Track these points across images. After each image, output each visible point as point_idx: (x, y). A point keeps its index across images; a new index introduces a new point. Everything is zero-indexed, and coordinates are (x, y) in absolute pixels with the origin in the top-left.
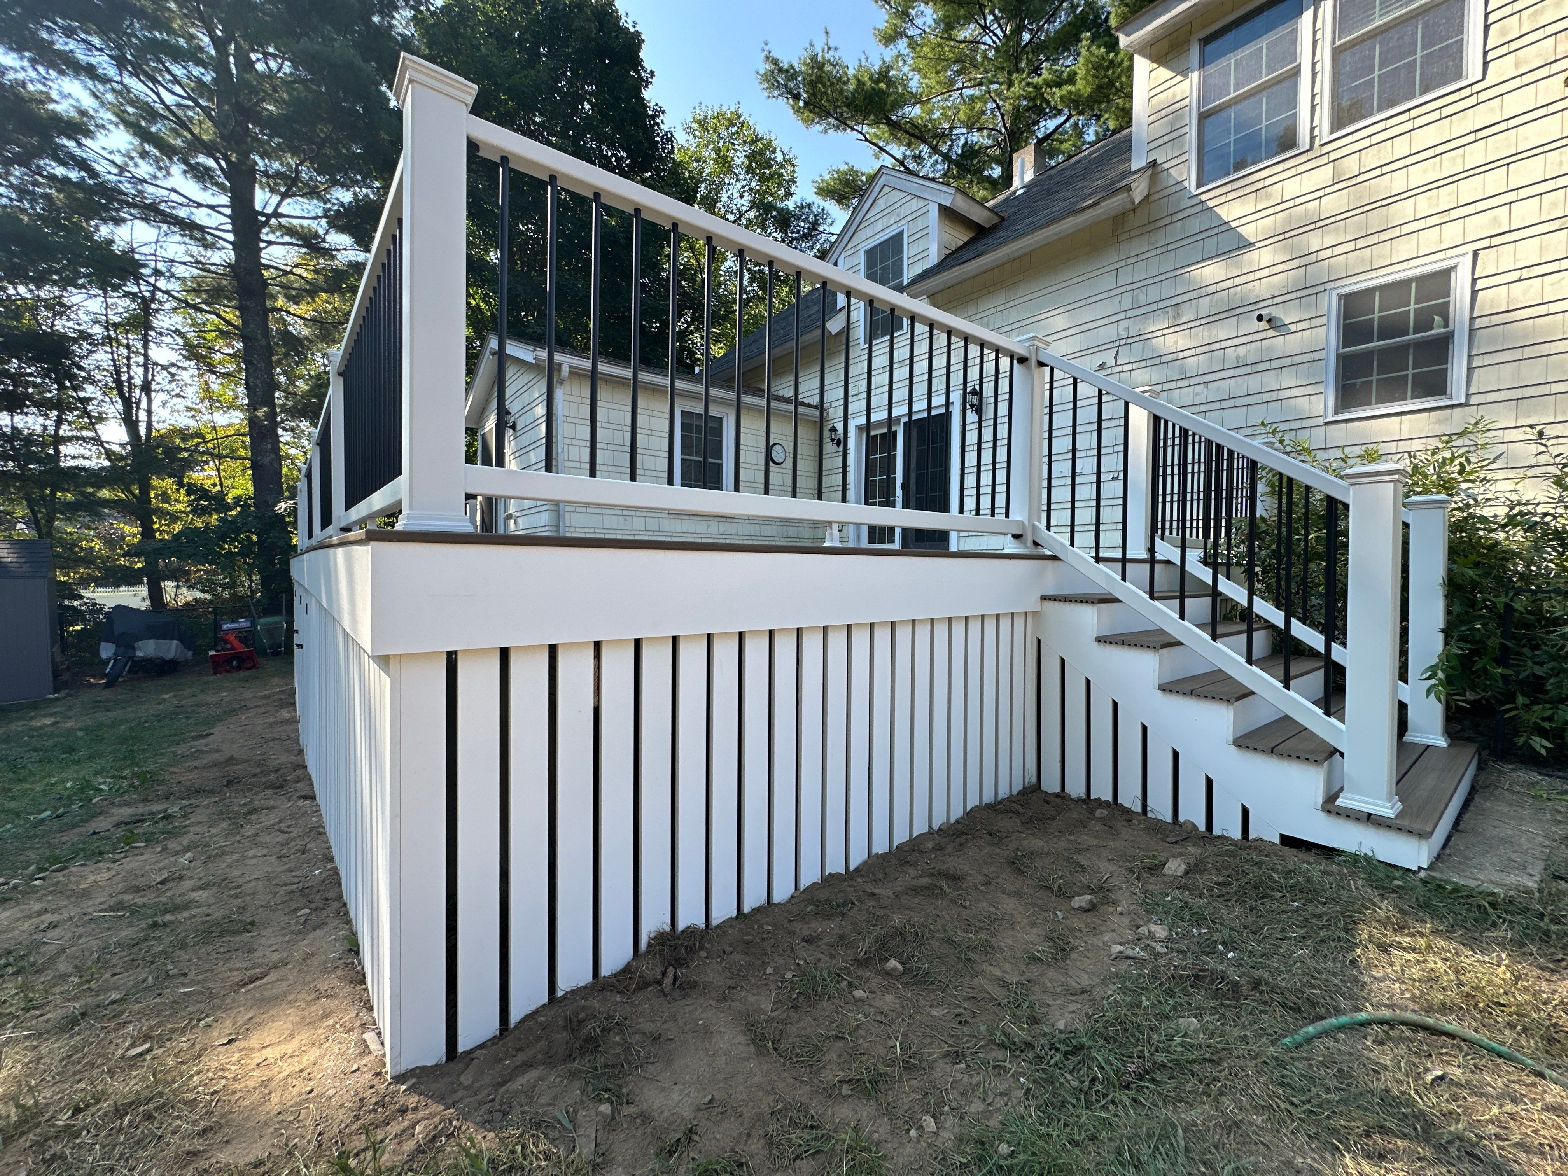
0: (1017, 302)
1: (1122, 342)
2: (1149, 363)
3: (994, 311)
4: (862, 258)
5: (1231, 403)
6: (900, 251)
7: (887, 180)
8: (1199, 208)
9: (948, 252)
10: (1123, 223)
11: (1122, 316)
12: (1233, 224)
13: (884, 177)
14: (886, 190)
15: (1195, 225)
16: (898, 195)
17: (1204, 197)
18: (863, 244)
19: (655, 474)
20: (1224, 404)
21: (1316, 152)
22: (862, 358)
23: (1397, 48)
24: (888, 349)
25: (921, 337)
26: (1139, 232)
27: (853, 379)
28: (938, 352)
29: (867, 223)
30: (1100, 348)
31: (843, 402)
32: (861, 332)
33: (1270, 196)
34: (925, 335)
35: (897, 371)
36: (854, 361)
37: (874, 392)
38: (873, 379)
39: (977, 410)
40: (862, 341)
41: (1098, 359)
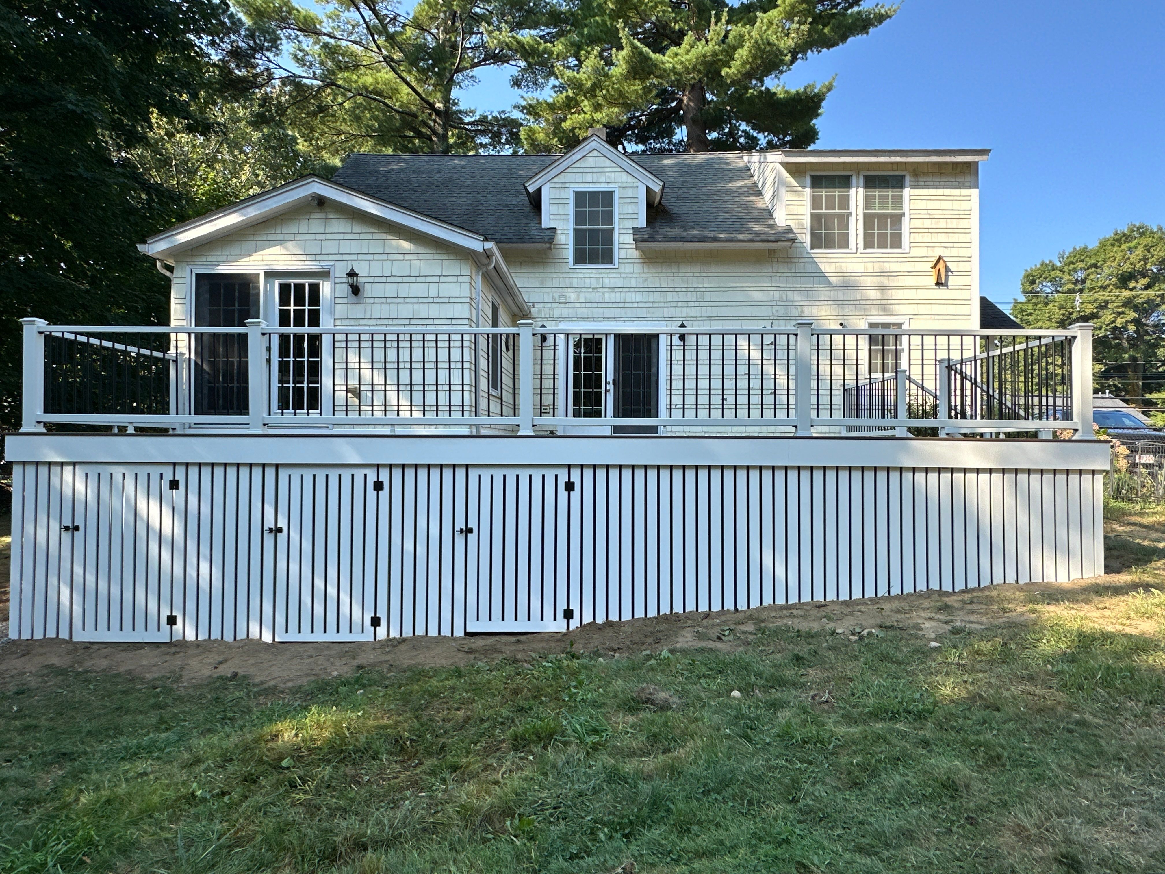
0: (709, 274)
1: (775, 318)
3: (692, 275)
4: (570, 195)
6: (610, 205)
7: (597, 147)
8: (811, 260)
10: (775, 253)
11: (775, 303)
12: (827, 274)
13: (594, 143)
14: (595, 153)
15: (809, 268)
16: (608, 163)
17: (813, 255)
18: (572, 186)
21: (858, 255)
22: (571, 275)
23: (883, 225)
24: (598, 275)
25: (631, 275)
26: (782, 260)
27: (560, 290)
28: (647, 290)
29: (576, 170)
30: (762, 318)
31: (549, 305)
32: (569, 253)
33: (841, 267)
34: (634, 275)
35: (607, 295)
36: (560, 275)
37: (583, 305)
38: (582, 295)
39: (682, 337)
40: (571, 261)
41: (761, 324)
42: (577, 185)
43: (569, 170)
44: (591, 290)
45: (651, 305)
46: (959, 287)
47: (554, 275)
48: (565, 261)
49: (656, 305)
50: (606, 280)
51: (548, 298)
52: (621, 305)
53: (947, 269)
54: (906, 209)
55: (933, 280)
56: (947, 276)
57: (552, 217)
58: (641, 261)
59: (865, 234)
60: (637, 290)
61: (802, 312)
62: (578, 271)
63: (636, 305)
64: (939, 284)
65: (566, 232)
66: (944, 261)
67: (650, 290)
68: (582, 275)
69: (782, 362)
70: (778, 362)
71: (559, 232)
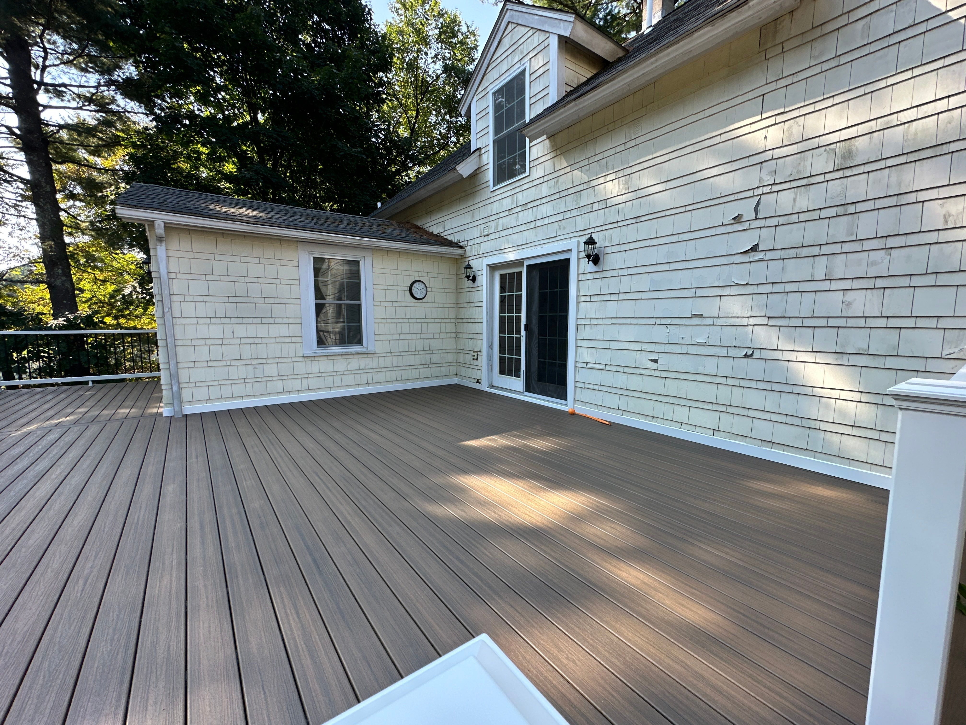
0: (637, 141)
1: (767, 189)
2: (803, 217)
3: (613, 151)
4: (490, 101)
5: (930, 280)
6: (522, 91)
7: (511, 16)
9: (569, 89)
10: (775, 32)
11: (767, 155)
13: (508, 13)
14: (510, 27)
16: (521, 30)
18: (492, 86)
19: (286, 321)
20: (916, 281)
22: (492, 200)
24: (513, 192)
25: (541, 180)
26: (798, 42)
27: (485, 220)
28: (557, 196)
29: (494, 65)
31: (477, 241)
32: (489, 175)
34: (546, 179)
35: (521, 214)
36: (484, 203)
37: (501, 234)
38: (500, 221)
39: (595, 259)
40: (491, 183)
41: (733, 210)
42: (496, 83)
43: (489, 68)
44: (507, 213)
45: (561, 217)
47: (480, 205)
48: (487, 185)
49: (568, 215)
50: (520, 195)
51: (476, 233)
52: (532, 225)
57: (479, 136)
58: (552, 155)
60: (548, 199)
62: (497, 192)
63: (546, 221)
65: (488, 148)
67: (563, 194)
68: (499, 197)
69: (777, 288)
70: (768, 288)
71: (483, 151)
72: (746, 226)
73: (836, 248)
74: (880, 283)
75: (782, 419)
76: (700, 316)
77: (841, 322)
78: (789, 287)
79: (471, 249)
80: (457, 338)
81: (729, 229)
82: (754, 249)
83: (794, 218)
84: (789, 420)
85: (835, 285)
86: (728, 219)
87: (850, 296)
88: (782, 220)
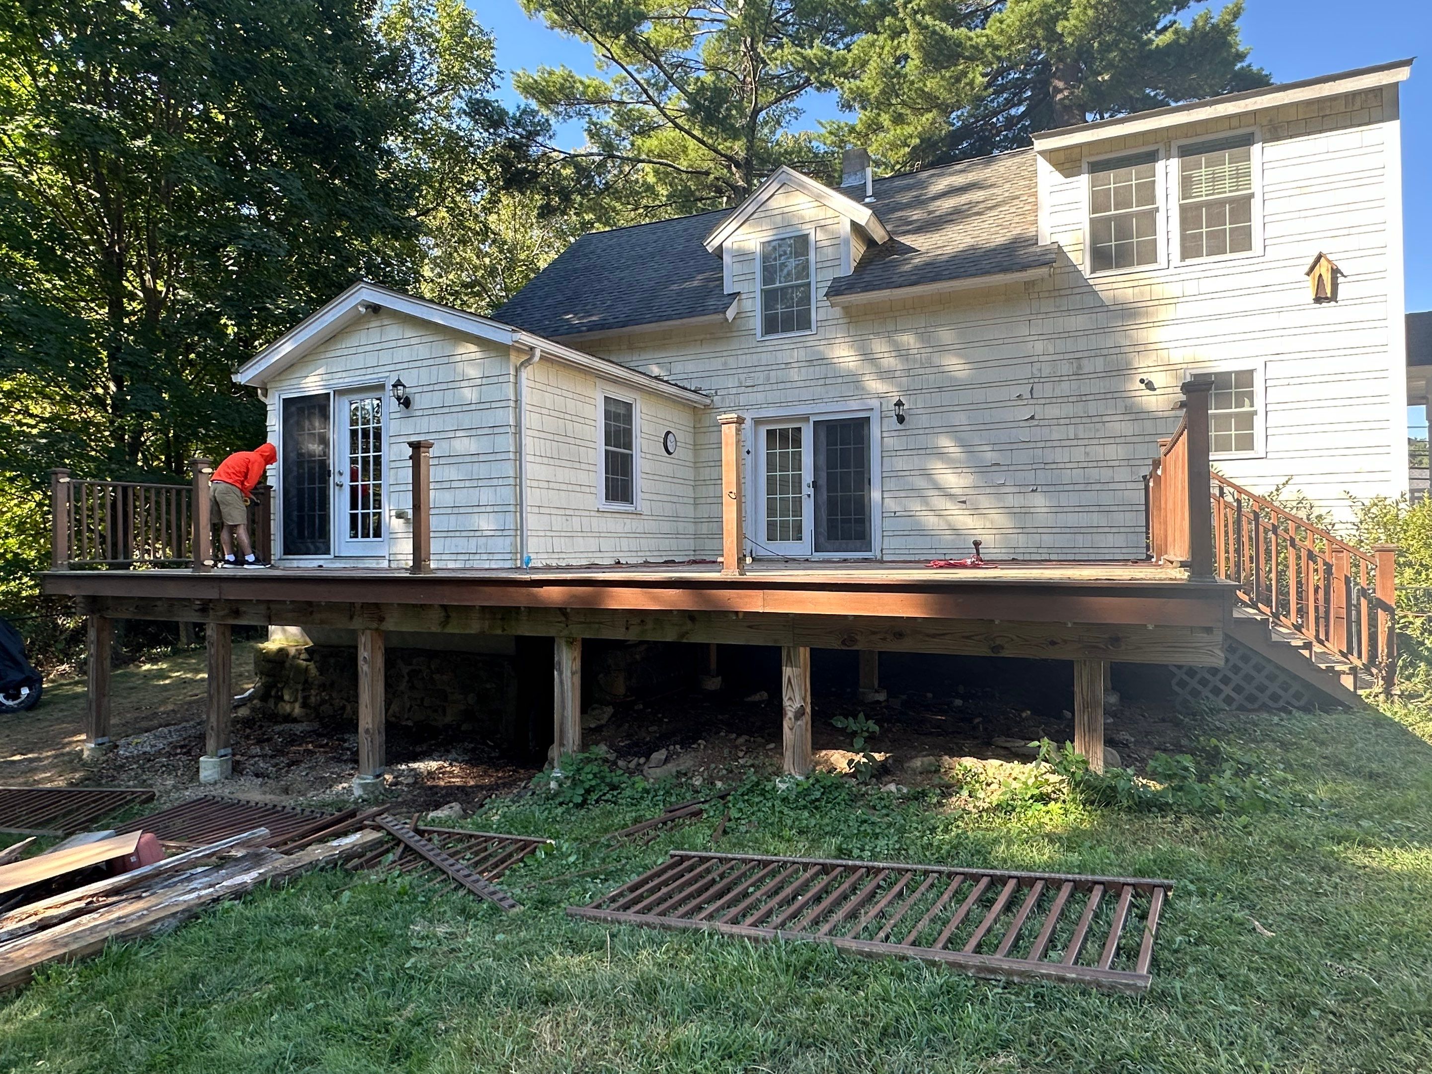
0: (938, 328)
1: (1037, 380)
2: (1059, 400)
3: (914, 331)
4: (755, 247)
6: (805, 252)
7: (788, 179)
8: (1090, 289)
9: (855, 264)
10: (1034, 285)
11: (1036, 359)
13: (782, 176)
14: (786, 188)
15: (1090, 301)
17: (1095, 281)
18: (756, 235)
19: (588, 467)
21: (1172, 271)
22: (759, 350)
23: (1216, 218)
24: (792, 346)
25: (832, 341)
26: (1047, 295)
27: (747, 370)
29: (763, 215)
30: (1017, 382)
31: (733, 391)
32: (757, 323)
33: (1142, 294)
34: (838, 341)
36: (746, 351)
37: (775, 387)
38: (773, 373)
39: (901, 419)
40: (759, 332)
41: (1016, 391)
42: (764, 234)
43: (755, 216)
44: (783, 366)
45: (859, 378)
46: (1359, 301)
47: (739, 352)
48: (752, 332)
50: (802, 351)
51: (731, 382)
52: (821, 382)
53: (1335, 272)
54: (1256, 187)
55: (1311, 294)
56: (1335, 286)
57: (735, 279)
58: (845, 320)
59: (1184, 238)
61: (1079, 367)
62: (767, 343)
63: (840, 380)
64: (1318, 300)
65: (752, 295)
66: (1329, 261)
67: (858, 358)
68: (771, 348)
69: (1049, 444)
70: (1042, 444)
71: (744, 296)
72: (1025, 402)
73: (1078, 420)
74: (1102, 441)
75: (1058, 530)
76: (998, 464)
77: (1085, 465)
78: (1055, 444)
79: (723, 400)
80: (695, 504)
81: (1014, 403)
82: (1032, 418)
83: (1054, 400)
84: (1063, 530)
85: (1080, 442)
86: (1014, 397)
87: (1088, 449)
88: (1048, 401)
